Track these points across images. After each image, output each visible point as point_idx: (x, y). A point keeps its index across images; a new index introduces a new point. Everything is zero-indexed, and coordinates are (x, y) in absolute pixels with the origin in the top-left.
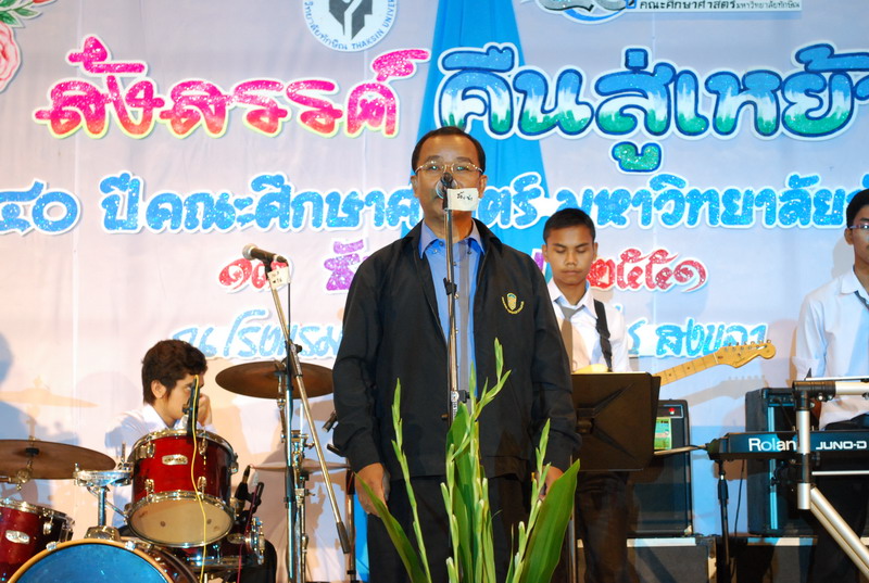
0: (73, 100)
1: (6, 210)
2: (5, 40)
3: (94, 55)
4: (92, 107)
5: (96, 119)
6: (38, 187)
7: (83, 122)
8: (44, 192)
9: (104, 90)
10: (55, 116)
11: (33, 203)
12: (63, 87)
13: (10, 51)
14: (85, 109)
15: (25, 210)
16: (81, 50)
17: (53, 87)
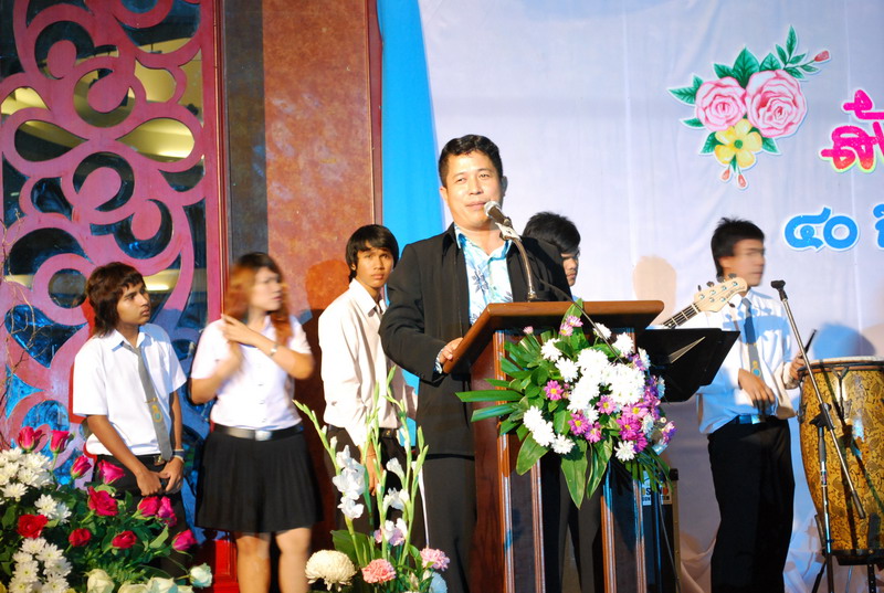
0: (848, 142)
1: (803, 231)
2: (795, 91)
3: (861, 105)
4: (863, 147)
5: (867, 157)
6: (827, 212)
7: (857, 160)
8: (831, 216)
9: (871, 133)
10: (835, 154)
11: (823, 225)
12: (839, 131)
13: (799, 100)
14: (858, 149)
15: (819, 231)
16: (853, 101)
17: (834, 129)
